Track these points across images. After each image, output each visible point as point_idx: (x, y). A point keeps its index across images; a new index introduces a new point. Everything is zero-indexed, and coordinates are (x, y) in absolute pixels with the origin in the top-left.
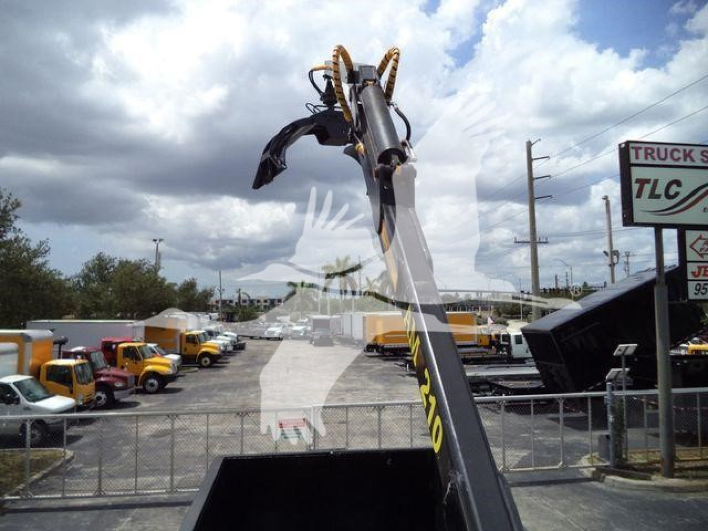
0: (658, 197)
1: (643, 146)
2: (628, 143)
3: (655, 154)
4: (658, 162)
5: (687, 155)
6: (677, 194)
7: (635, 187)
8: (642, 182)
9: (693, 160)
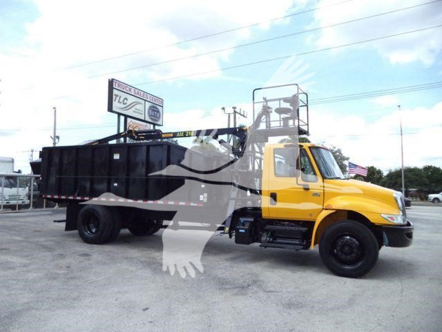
0: (121, 103)
1: (118, 82)
2: (113, 79)
3: (121, 86)
4: (121, 89)
5: (130, 90)
6: (126, 103)
7: (114, 97)
8: (117, 96)
9: (131, 92)
